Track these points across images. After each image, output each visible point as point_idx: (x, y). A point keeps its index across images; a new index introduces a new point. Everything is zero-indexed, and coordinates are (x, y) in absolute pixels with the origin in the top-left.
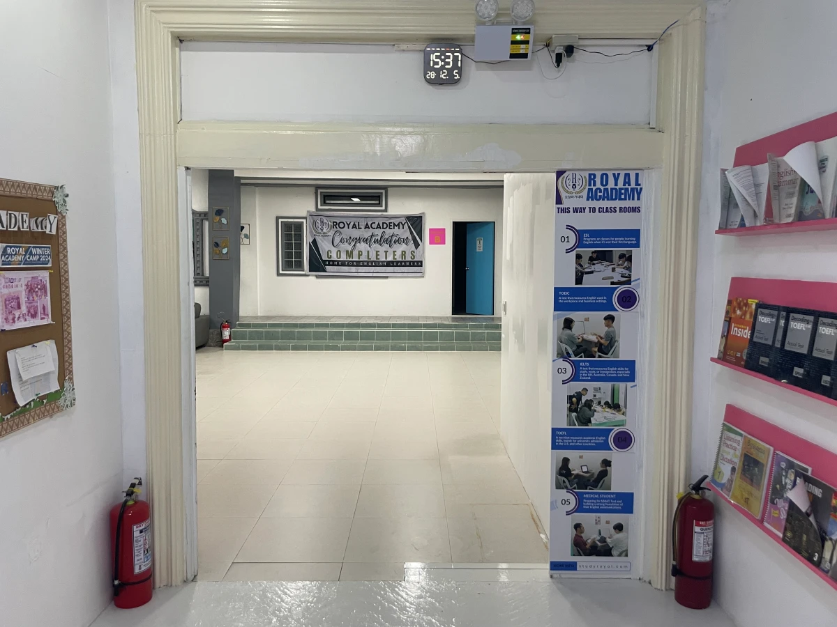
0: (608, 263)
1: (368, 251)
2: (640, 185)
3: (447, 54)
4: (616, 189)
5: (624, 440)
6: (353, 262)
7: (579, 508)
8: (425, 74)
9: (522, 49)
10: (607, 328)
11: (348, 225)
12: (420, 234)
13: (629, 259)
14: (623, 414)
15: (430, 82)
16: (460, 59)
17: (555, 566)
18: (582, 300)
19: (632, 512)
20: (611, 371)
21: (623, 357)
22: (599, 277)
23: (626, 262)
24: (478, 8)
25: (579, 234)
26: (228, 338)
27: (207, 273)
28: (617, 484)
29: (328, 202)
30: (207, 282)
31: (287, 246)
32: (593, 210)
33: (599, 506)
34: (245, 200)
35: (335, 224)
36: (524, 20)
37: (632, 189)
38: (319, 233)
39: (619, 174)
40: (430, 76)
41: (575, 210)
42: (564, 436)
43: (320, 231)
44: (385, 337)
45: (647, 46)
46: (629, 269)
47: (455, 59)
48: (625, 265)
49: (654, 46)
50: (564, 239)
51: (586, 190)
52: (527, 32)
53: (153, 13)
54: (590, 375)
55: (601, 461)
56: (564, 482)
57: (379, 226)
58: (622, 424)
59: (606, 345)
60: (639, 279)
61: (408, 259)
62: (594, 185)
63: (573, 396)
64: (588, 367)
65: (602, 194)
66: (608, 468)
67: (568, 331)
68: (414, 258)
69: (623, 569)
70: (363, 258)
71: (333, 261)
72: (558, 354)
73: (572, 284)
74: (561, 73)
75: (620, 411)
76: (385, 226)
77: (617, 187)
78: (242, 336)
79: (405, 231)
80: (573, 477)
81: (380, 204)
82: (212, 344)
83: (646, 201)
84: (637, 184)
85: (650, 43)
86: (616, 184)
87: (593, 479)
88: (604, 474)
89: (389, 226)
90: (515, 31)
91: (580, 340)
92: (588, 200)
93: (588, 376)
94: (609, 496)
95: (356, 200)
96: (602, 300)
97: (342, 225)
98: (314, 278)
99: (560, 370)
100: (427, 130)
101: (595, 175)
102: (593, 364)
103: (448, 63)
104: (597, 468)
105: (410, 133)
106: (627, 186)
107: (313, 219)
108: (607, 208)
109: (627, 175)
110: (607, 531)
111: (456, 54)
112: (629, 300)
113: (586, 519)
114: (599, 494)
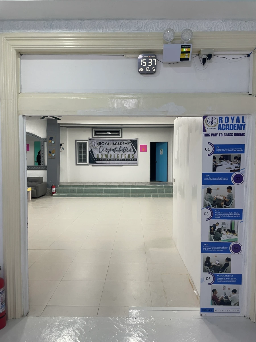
0: (229, 161)
1: (114, 155)
2: (244, 122)
3: (149, 59)
4: (232, 125)
5: (237, 248)
6: (108, 159)
7: (215, 282)
8: (139, 69)
9: (186, 56)
10: (228, 193)
11: (106, 143)
12: (136, 147)
13: (239, 159)
14: (237, 235)
15: (141, 73)
16: (155, 61)
17: (203, 310)
18: (216, 179)
19: (241, 284)
20: (230, 214)
21: (236, 207)
22: (225, 168)
23: (238, 160)
24: (165, 35)
25: (214, 146)
26: (54, 192)
27: (46, 164)
28: (234, 270)
29: (97, 134)
30: (46, 168)
31: (80, 152)
32: (221, 135)
33: (225, 281)
34: (62, 133)
35: (100, 143)
36: (188, 41)
37: (241, 125)
38: (93, 147)
39: (234, 117)
40: (141, 70)
41: (212, 135)
42: (207, 246)
43: (94, 146)
44: (121, 191)
45: (247, 54)
46: (239, 164)
47: (153, 61)
48: (237, 162)
49: (251, 55)
50: (207, 149)
51: (218, 125)
52: (189, 47)
53: (7, 41)
54: (220, 216)
55: (225, 259)
56: (207, 269)
57: (118, 144)
58: (236, 240)
59: (228, 201)
60: (244, 169)
61: (131, 158)
62: (222, 123)
63: (212, 226)
64: (219, 212)
65: (225, 127)
66: (229, 262)
67: (209, 194)
68: (133, 158)
69: (236, 312)
70: (112, 158)
71: (99, 159)
72: (204, 206)
73: (211, 171)
74: (205, 68)
75: (235, 234)
76: (121, 144)
77: (233, 124)
78: (61, 191)
79: (130, 146)
80: (212, 266)
81: (119, 135)
82: (48, 194)
83: (247, 130)
84: (243, 122)
85: (248, 53)
86: (233, 122)
87: (222, 267)
88: (227, 265)
89: (123, 144)
90: (183, 47)
91: (215, 199)
92: (219, 130)
93: (219, 217)
94: (230, 276)
95: (109, 133)
96: (226, 179)
97: (103, 144)
98: (91, 166)
99: (205, 214)
100: (140, 96)
101: (222, 118)
102: (222, 211)
103: (150, 64)
104: (223, 262)
105: (132, 98)
106: (238, 123)
107: (91, 141)
108: (228, 134)
109: (238, 118)
110: (229, 293)
111: (153, 59)
112: (239, 179)
113: (219, 287)
114: (225, 275)
